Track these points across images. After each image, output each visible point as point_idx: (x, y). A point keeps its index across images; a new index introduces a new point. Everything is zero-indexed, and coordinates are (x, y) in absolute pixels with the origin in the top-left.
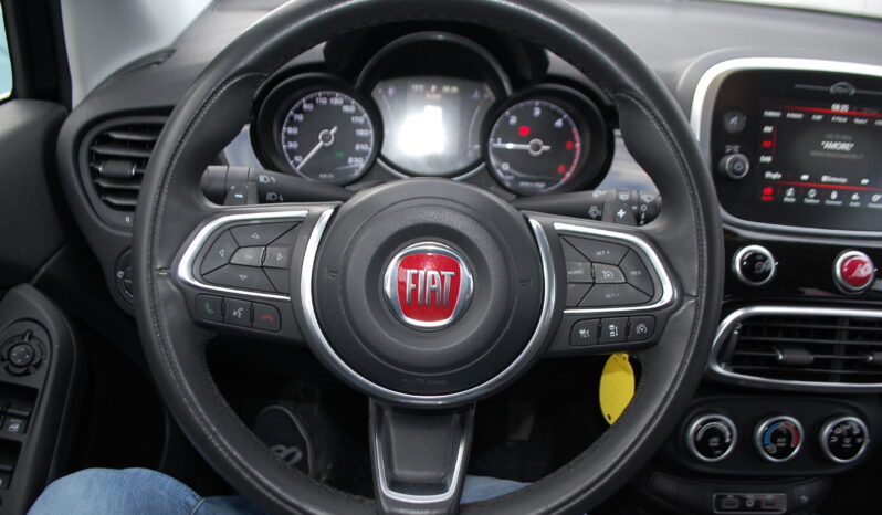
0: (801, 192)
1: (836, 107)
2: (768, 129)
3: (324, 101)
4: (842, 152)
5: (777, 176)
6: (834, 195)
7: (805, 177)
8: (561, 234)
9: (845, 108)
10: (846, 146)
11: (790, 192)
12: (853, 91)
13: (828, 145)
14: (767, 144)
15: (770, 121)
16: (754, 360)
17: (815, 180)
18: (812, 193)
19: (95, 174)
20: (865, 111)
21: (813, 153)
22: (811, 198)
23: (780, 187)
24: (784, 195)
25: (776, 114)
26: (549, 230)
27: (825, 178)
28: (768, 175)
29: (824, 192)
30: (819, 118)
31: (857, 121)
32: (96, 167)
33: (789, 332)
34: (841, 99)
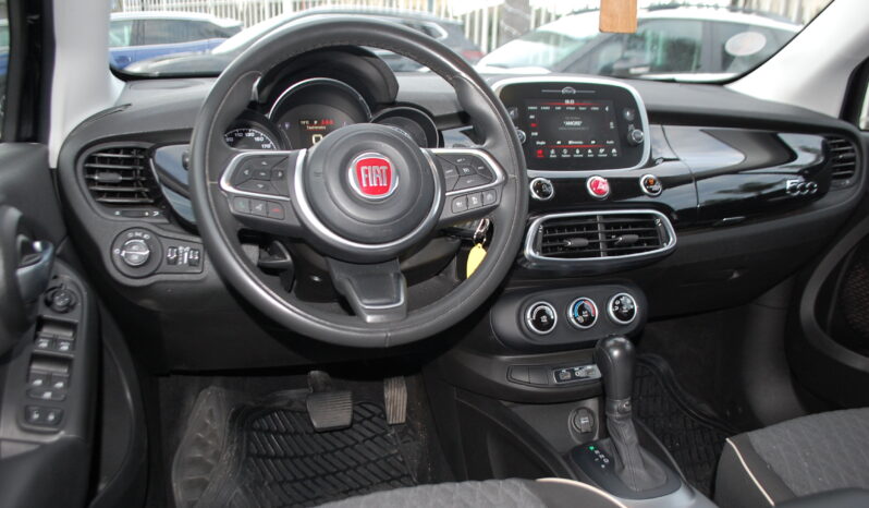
0: (559, 152)
1: (567, 102)
2: (532, 117)
3: (240, 135)
4: (576, 126)
5: (543, 143)
6: (578, 151)
7: (559, 143)
8: (436, 155)
9: (572, 102)
10: (578, 123)
11: (553, 151)
12: (575, 92)
13: (568, 123)
14: (533, 125)
15: (532, 112)
16: (554, 248)
17: (565, 143)
18: (565, 151)
19: (90, 182)
20: (585, 102)
21: (561, 128)
22: (565, 155)
23: (546, 149)
24: (549, 154)
25: (535, 108)
26: (430, 153)
27: (570, 142)
28: (538, 143)
29: (572, 150)
30: (559, 108)
31: (581, 108)
32: (92, 177)
33: (570, 228)
34: (569, 96)
